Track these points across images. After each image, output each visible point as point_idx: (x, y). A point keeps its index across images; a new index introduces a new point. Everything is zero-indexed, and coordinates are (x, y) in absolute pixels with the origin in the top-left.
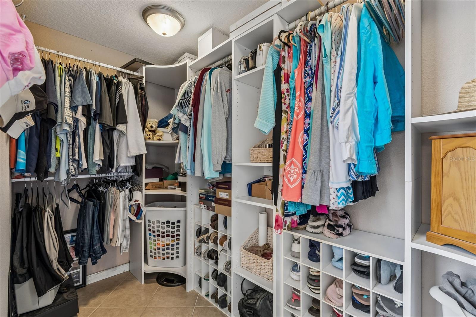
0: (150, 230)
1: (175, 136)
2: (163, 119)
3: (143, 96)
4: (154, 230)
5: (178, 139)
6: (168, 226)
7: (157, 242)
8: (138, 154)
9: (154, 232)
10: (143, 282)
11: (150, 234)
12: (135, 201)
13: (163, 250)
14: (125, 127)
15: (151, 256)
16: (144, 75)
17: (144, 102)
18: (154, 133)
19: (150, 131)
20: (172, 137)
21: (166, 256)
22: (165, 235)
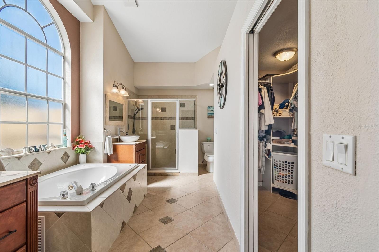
0: (275, 165)
1: (291, 114)
2: (281, 104)
3: (272, 93)
4: (277, 165)
5: (293, 115)
6: (286, 164)
7: (279, 172)
8: (270, 124)
9: (277, 166)
10: (271, 192)
11: (275, 167)
12: (268, 148)
13: (283, 177)
14: (264, 111)
15: (276, 179)
16: (272, 82)
17: (273, 97)
18: (277, 112)
19: (275, 111)
20: (289, 114)
21: (285, 181)
22: (284, 169)
